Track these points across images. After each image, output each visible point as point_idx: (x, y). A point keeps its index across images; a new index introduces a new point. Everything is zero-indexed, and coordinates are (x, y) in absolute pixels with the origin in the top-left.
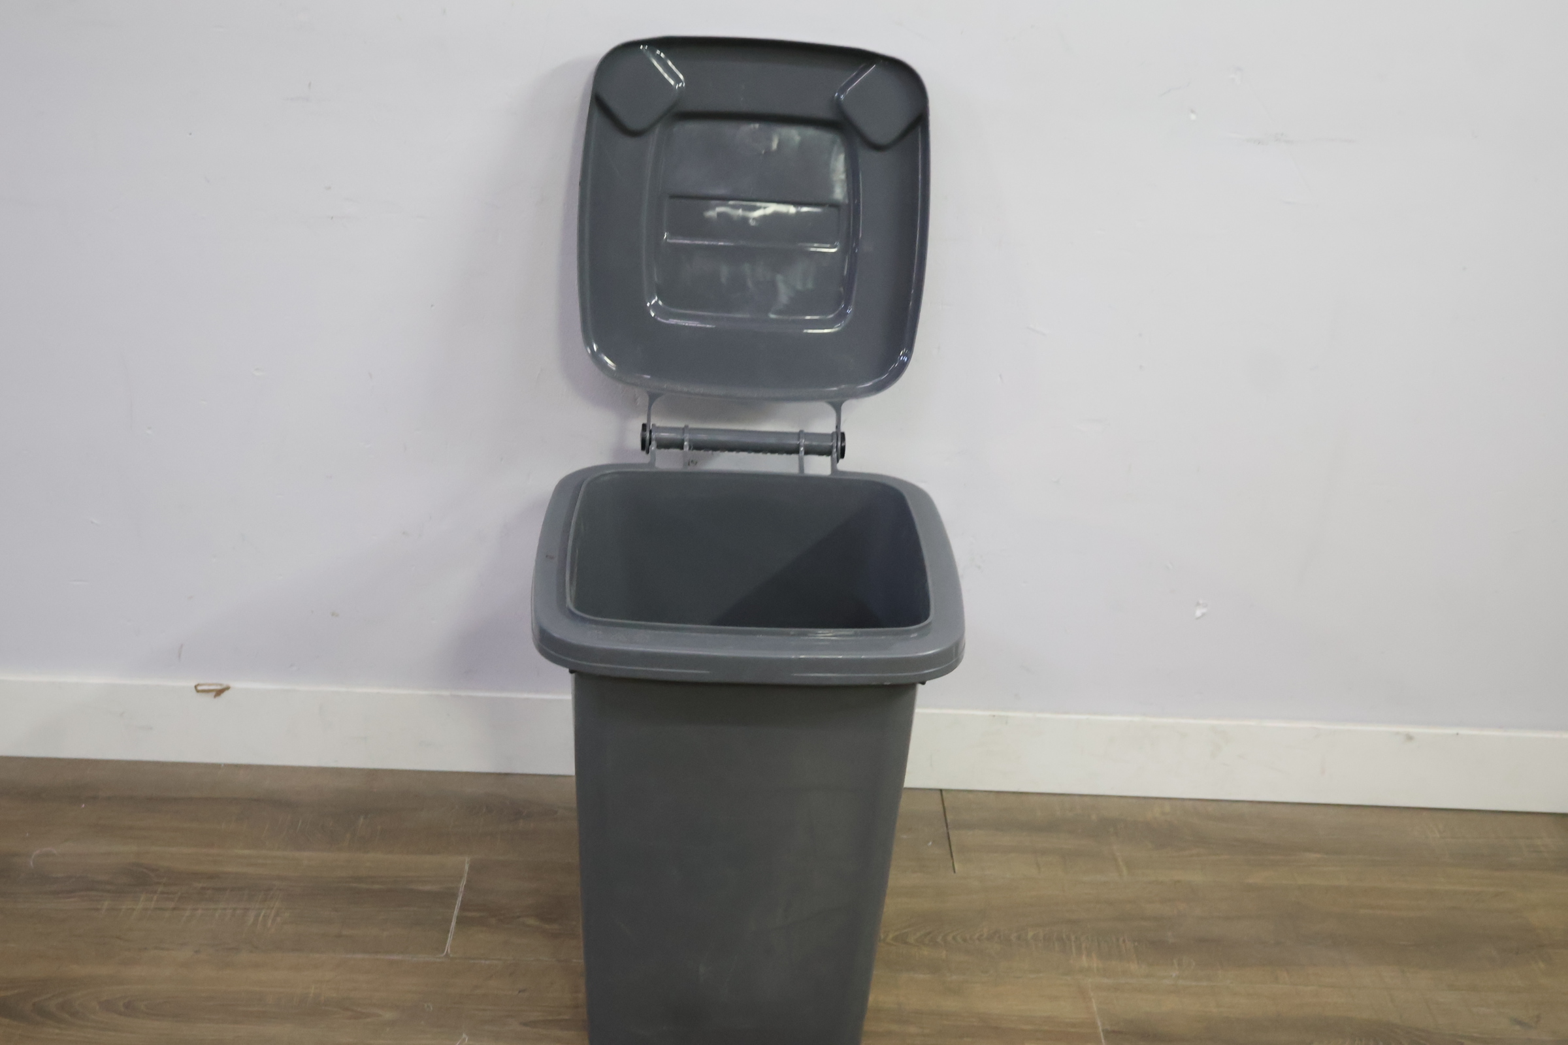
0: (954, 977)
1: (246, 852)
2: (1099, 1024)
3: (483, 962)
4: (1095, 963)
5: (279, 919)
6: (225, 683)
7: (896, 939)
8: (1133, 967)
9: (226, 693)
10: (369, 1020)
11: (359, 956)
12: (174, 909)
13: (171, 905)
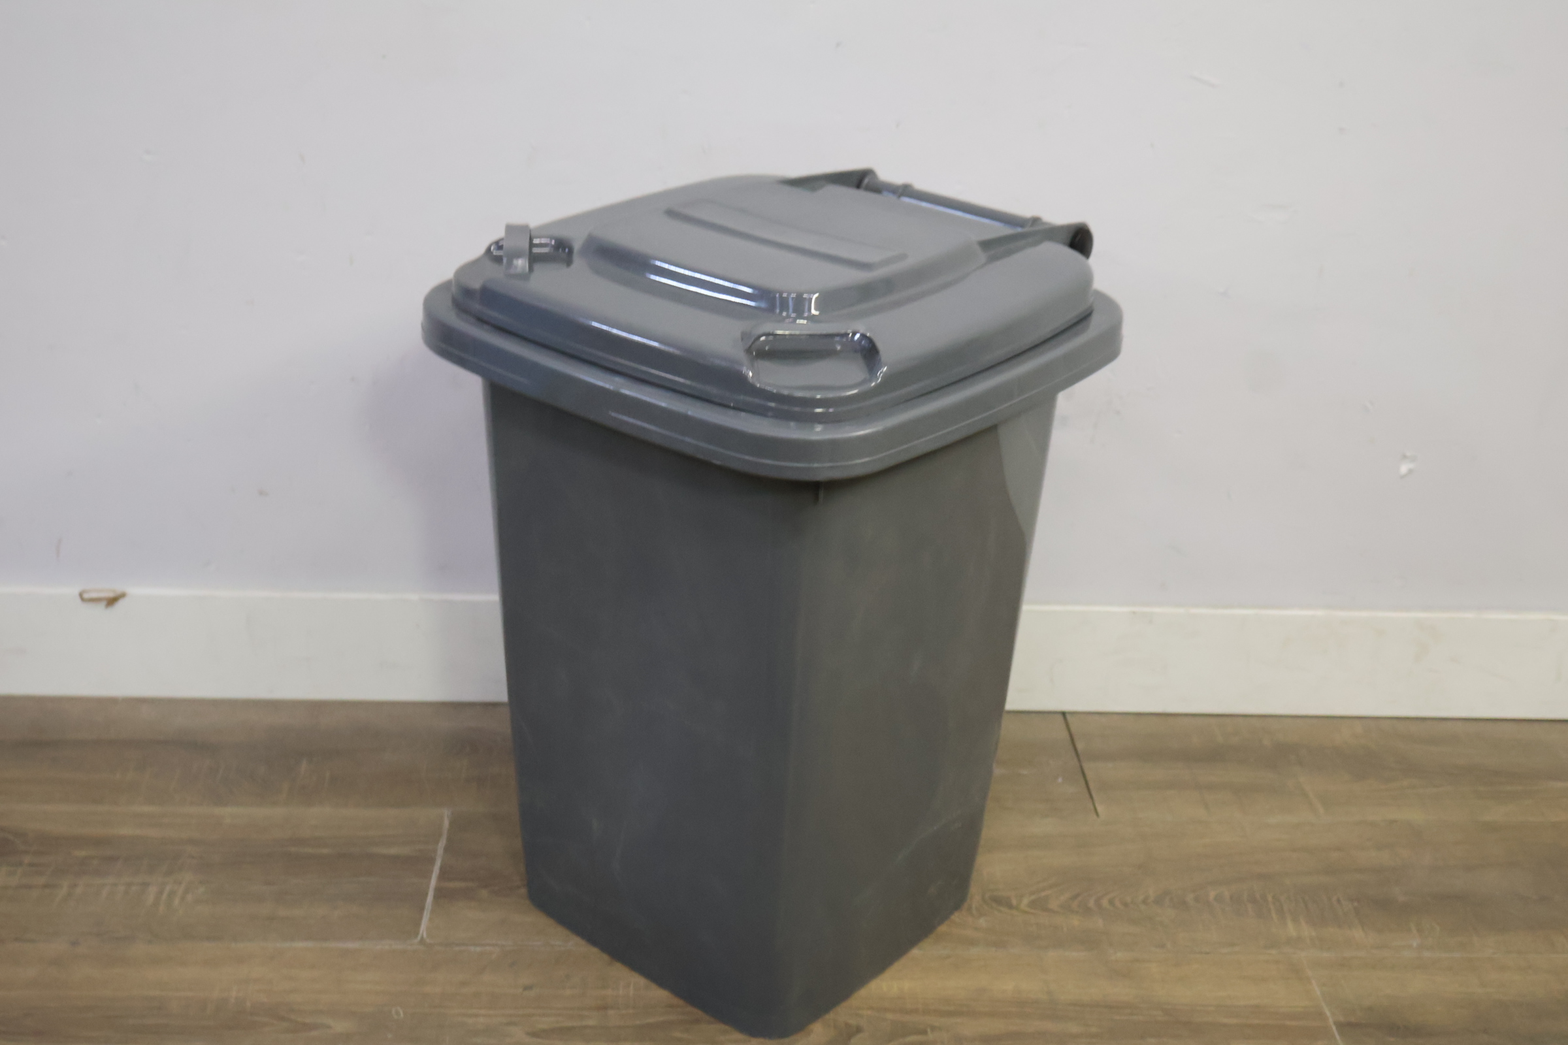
0: (1119, 955)
1: (147, 809)
2: (1328, 1014)
3: (472, 949)
4: (1307, 931)
5: (189, 897)
6: (119, 588)
7: (1033, 904)
8: (1358, 934)
9: (121, 604)
10: (314, 1033)
11: (300, 945)
12: (46, 886)
13: (42, 880)
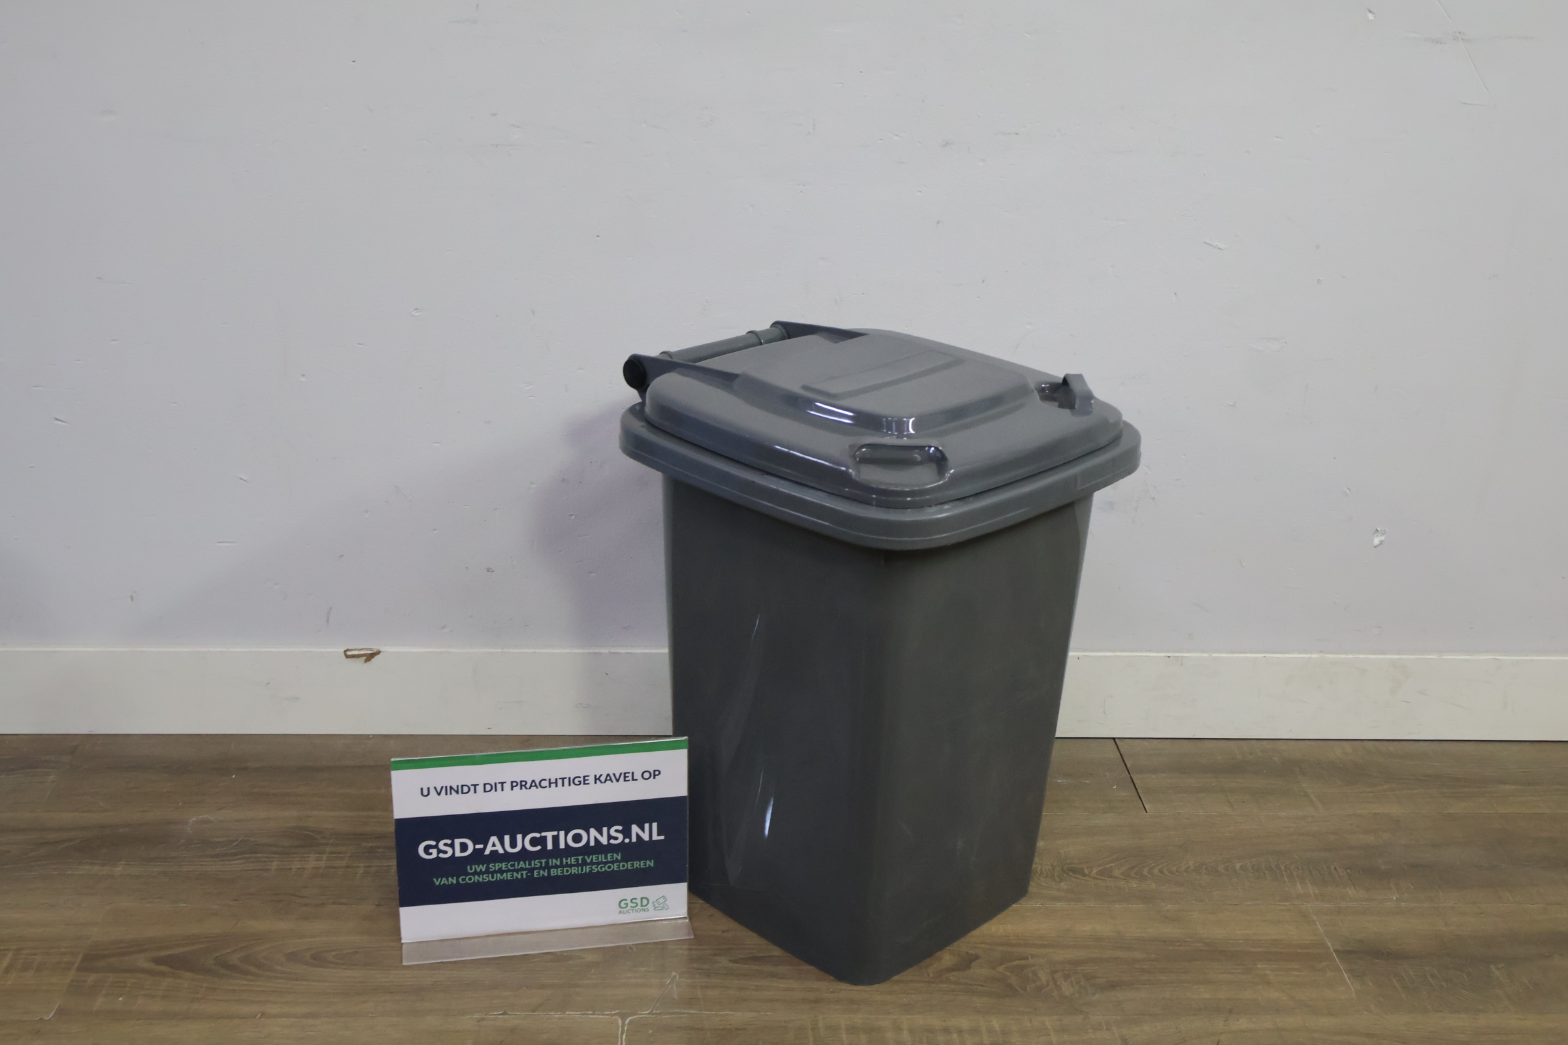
0: (1169, 907)
2: (1329, 945)
4: (1311, 889)
6: (376, 648)
7: (1101, 873)
8: (1351, 891)
9: (376, 657)
12: (348, 867)
13: (343, 863)
